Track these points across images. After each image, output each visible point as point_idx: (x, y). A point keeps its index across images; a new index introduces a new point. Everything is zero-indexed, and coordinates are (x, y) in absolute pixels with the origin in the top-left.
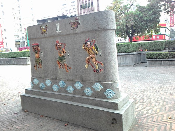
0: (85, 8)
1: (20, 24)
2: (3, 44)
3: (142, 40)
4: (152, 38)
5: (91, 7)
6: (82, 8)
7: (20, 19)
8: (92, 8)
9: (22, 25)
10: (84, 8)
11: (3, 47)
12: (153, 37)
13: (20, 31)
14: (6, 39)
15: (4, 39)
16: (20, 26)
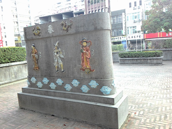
0: (94, 4)
1: (17, 22)
2: (2, 43)
3: (158, 37)
4: (169, 35)
5: (100, 3)
6: (90, 4)
7: (17, 16)
8: (102, 4)
9: (19, 23)
10: (92, 4)
11: (2, 46)
12: (170, 33)
13: (16, 29)
14: (6, 37)
15: (4, 37)
16: (17, 25)
